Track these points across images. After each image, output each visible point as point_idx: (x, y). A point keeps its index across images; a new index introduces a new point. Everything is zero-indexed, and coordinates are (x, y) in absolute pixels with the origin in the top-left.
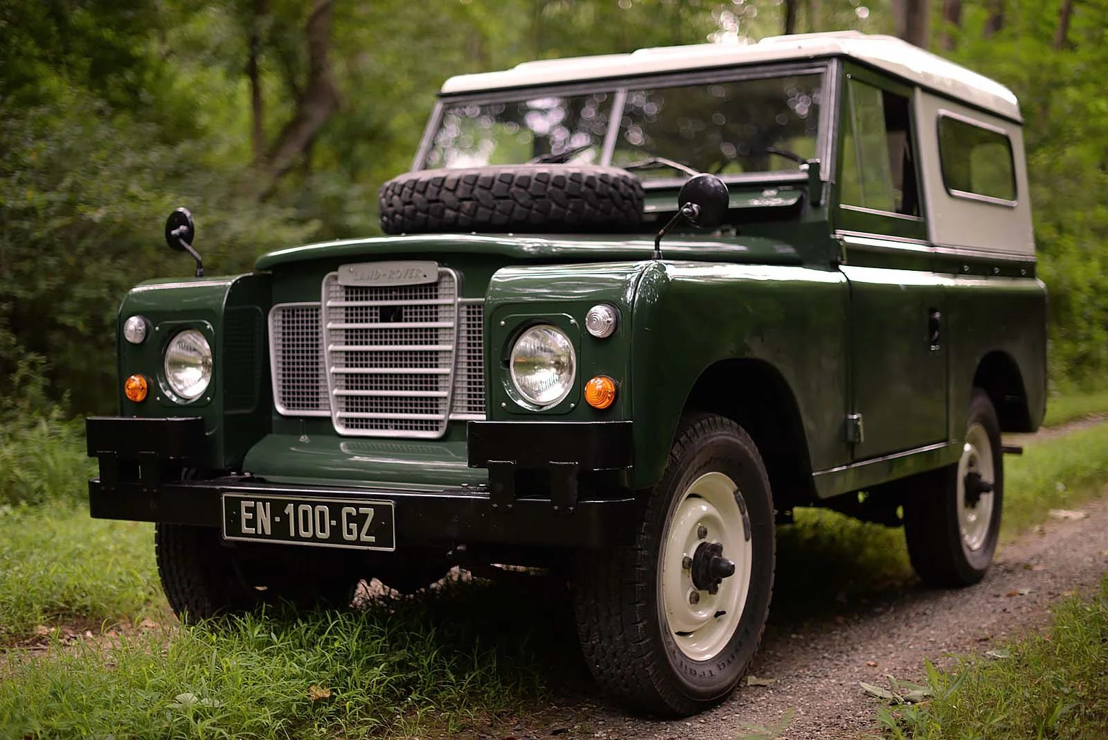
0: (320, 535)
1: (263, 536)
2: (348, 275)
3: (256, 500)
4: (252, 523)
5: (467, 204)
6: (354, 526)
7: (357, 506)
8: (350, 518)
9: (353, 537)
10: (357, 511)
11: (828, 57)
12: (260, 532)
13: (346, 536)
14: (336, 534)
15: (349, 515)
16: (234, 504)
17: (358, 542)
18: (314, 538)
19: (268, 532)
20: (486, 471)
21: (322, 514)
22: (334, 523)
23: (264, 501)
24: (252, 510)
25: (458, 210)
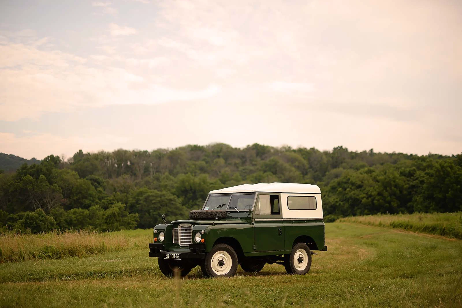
2: (181, 225)
4: (167, 257)
5: (197, 216)
11: (256, 192)
16: (165, 254)
20: (190, 250)
24: (167, 255)
25: (196, 216)
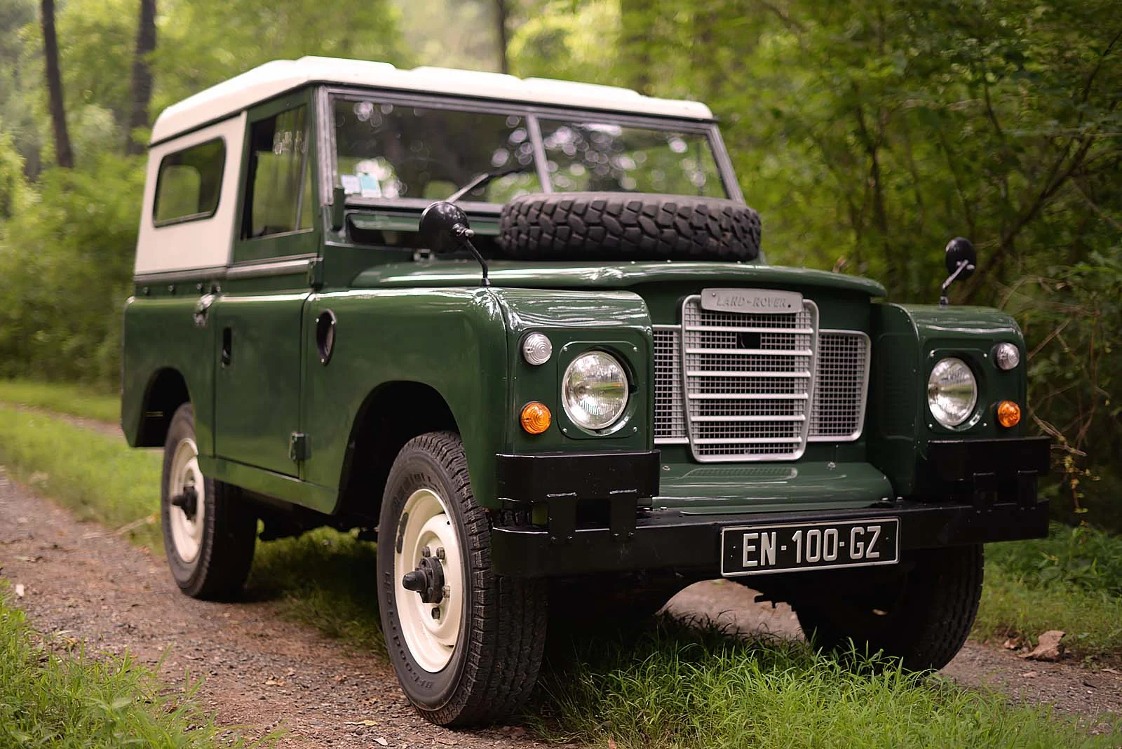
0: (827, 558)
1: (767, 566)
3: (760, 532)
6: (861, 545)
7: (865, 526)
8: (858, 537)
9: (860, 555)
10: (866, 529)
12: (763, 563)
13: (853, 556)
14: (844, 555)
15: (857, 534)
17: (864, 559)
18: (822, 562)
19: (772, 561)
21: (831, 537)
22: (842, 544)
23: (769, 531)
